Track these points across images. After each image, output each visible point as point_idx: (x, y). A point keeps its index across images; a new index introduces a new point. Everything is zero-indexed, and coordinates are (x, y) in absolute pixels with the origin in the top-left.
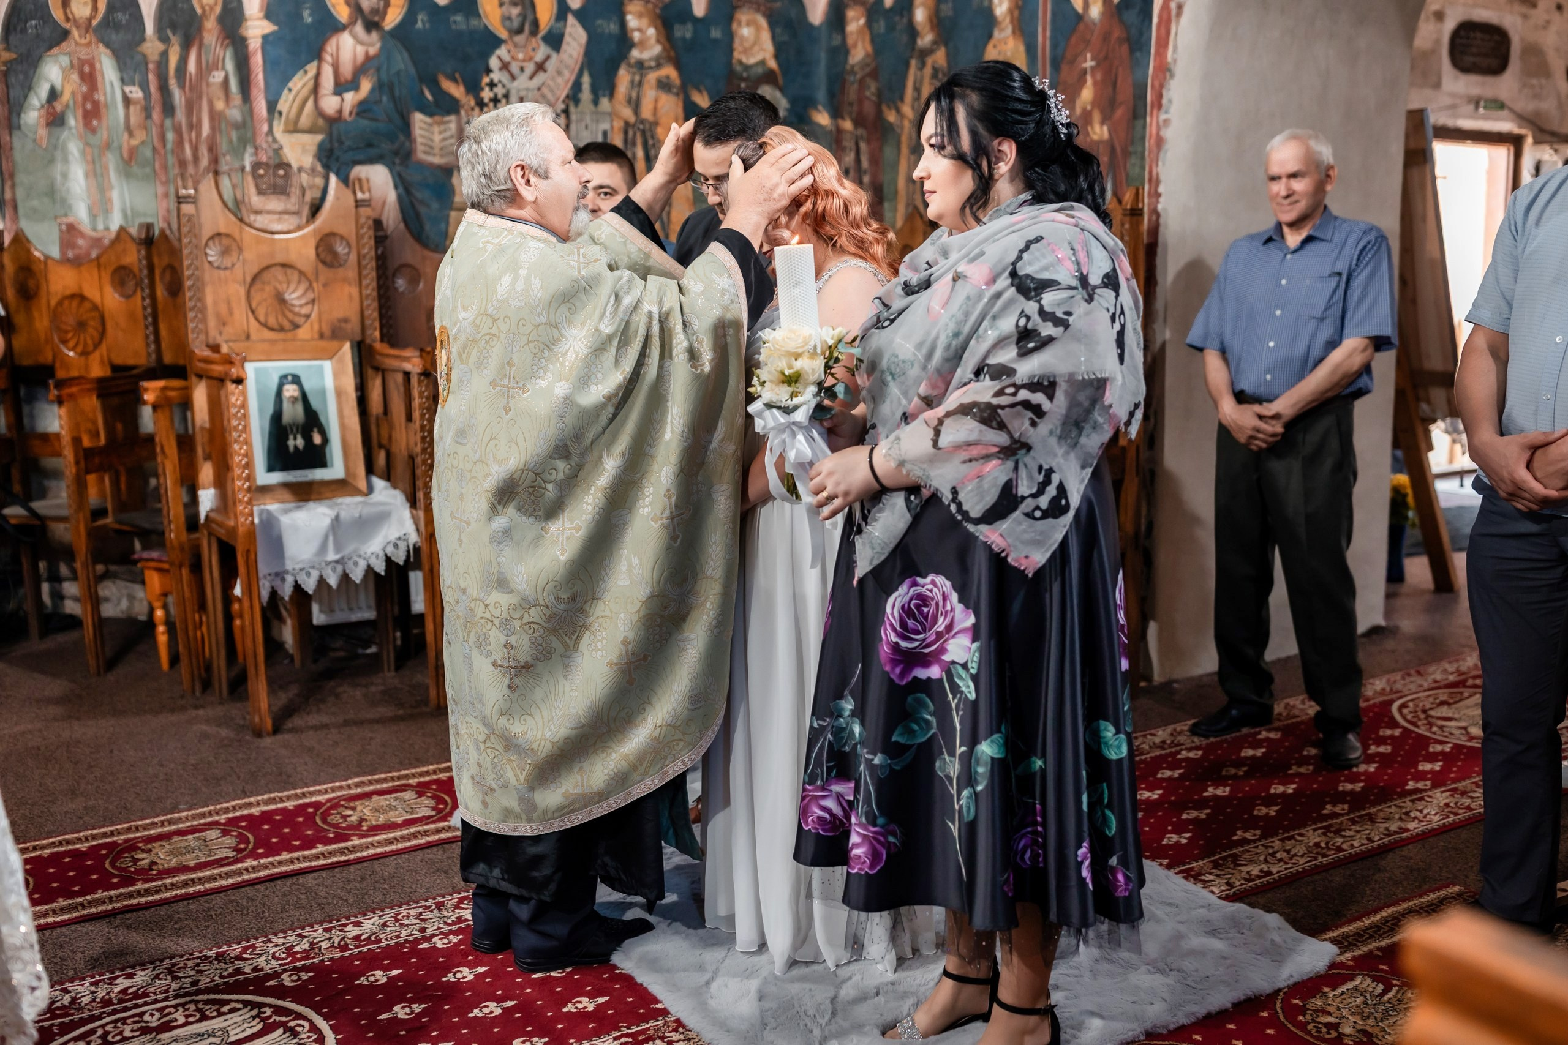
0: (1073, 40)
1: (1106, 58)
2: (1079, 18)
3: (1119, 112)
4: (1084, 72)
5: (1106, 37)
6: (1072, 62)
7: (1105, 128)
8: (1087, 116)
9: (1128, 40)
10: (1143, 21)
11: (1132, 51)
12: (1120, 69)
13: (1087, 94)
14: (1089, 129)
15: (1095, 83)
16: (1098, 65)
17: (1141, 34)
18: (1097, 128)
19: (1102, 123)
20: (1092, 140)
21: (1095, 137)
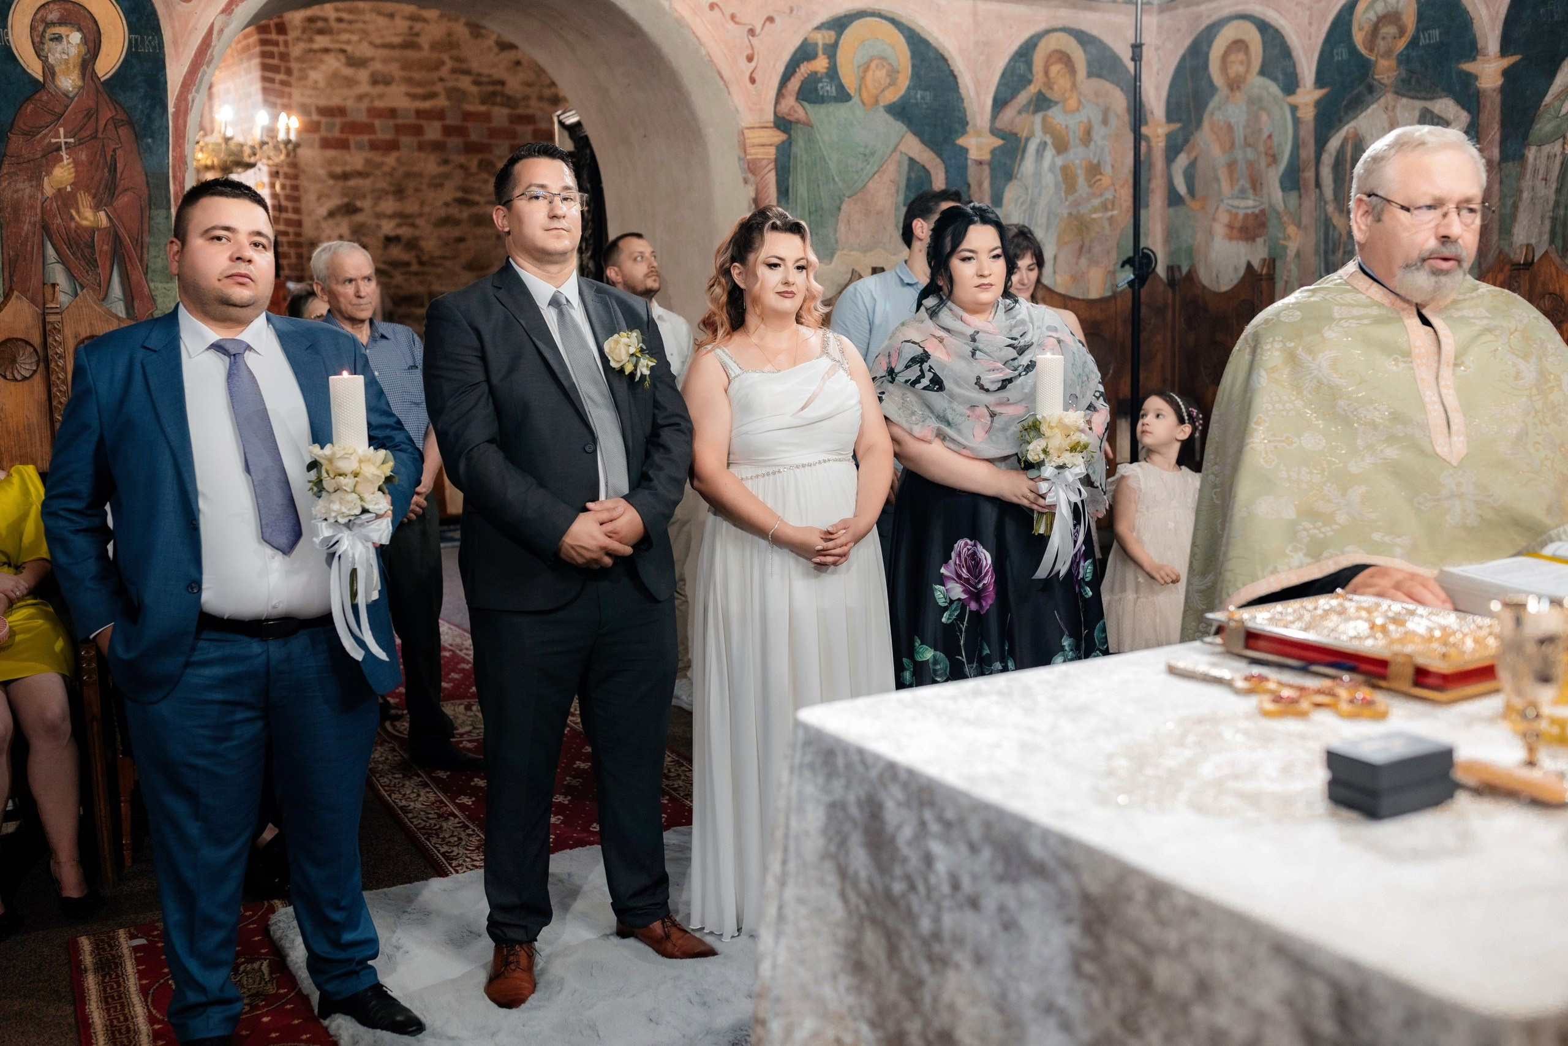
0: (30, 108)
1: (94, 137)
2: (37, 86)
3: (123, 200)
4: (59, 149)
5: (90, 114)
6: (30, 134)
7: (102, 214)
8: (65, 199)
9: (130, 123)
10: (153, 107)
11: (139, 137)
12: (118, 152)
13: (63, 173)
14: (73, 212)
15: (76, 163)
16: (80, 142)
17: (150, 119)
18: (88, 213)
19: (97, 208)
20: (78, 226)
21: (85, 223)
